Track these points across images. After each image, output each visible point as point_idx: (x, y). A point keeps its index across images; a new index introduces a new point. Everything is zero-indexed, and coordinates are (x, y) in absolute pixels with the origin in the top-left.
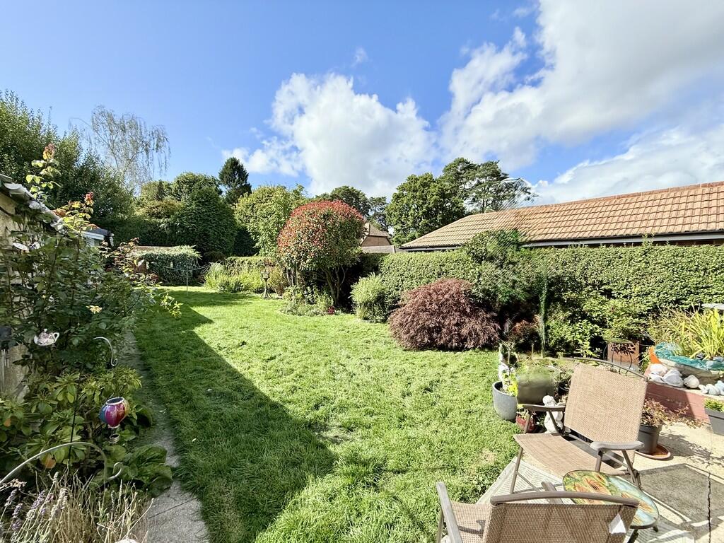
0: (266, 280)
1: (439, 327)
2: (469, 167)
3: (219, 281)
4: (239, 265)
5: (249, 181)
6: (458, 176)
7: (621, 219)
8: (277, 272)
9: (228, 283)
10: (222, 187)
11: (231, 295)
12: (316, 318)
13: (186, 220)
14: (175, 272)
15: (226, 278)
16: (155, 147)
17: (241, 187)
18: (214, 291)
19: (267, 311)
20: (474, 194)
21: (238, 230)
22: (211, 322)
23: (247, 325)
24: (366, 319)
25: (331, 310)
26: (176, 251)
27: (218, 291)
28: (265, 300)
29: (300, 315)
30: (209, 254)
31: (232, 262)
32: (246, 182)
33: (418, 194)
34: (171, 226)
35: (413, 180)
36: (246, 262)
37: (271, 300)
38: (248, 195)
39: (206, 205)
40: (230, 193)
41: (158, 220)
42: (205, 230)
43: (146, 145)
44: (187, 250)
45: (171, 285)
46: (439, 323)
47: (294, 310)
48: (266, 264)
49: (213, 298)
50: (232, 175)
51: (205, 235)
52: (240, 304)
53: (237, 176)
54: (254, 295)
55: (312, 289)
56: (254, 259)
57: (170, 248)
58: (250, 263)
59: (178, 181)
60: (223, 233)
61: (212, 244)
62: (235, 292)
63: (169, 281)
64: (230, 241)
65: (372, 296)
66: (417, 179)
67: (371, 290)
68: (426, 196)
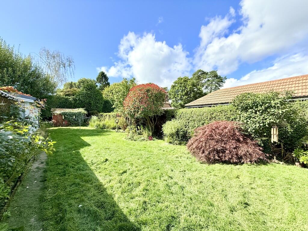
0: (117, 123)
1: (223, 150)
2: (204, 73)
3: (95, 124)
4: (105, 117)
5: (109, 81)
6: (199, 78)
8: (122, 120)
9: (99, 125)
10: (97, 84)
11: (101, 130)
12: (144, 142)
13: (81, 97)
14: (76, 120)
15: (98, 123)
16: (68, 65)
17: (106, 84)
18: (93, 129)
19: (118, 139)
20: (206, 85)
21: (104, 101)
22: (89, 145)
23: (108, 147)
24: (170, 143)
25: (150, 138)
26: (76, 111)
27: (95, 129)
28: (117, 133)
29: (135, 141)
30: (91, 112)
31: (101, 115)
32: (108, 82)
33: (182, 85)
34: (75, 100)
35: (180, 79)
36: (108, 115)
37: (120, 133)
38: (109, 86)
39: (90, 90)
40: (101, 87)
41: (69, 97)
42: (89, 102)
43: (64, 64)
44: (82, 110)
45: (74, 126)
46: (223, 147)
47: (132, 139)
48: (118, 116)
49: (92, 132)
50: (102, 79)
51: (90, 103)
52: (105, 135)
53: (104, 79)
54: (111, 130)
55: (140, 127)
56: (111, 114)
57: (73, 109)
58: (109, 116)
59: (79, 82)
60: (98, 103)
61: (93, 107)
62: (103, 129)
63: (73, 124)
64: (101, 106)
65: (174, 131)
66: (182, 79)
67: (173, 127)
68: (186, 86)
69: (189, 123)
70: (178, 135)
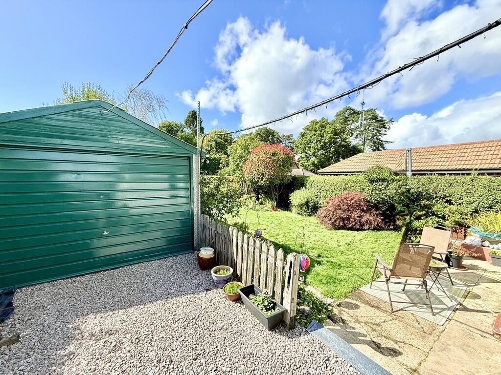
1: (348, 218)
2: (355, 113)
6: (346, 120)
7: (461, 159)
10: (186, 130)
12: (268, 212)
20: (358, 132)
24: (299, 214)
25: (275, 209)
33: (317, 132)
35: (315, 123)
46: (348, 215)
50: (193, 121)
53: (195, 122)
65: (304, 201)
66: (317, 123)
67: (302, 197)
68: (323, 134)
69: (320, 192)
70: (308, 206)
